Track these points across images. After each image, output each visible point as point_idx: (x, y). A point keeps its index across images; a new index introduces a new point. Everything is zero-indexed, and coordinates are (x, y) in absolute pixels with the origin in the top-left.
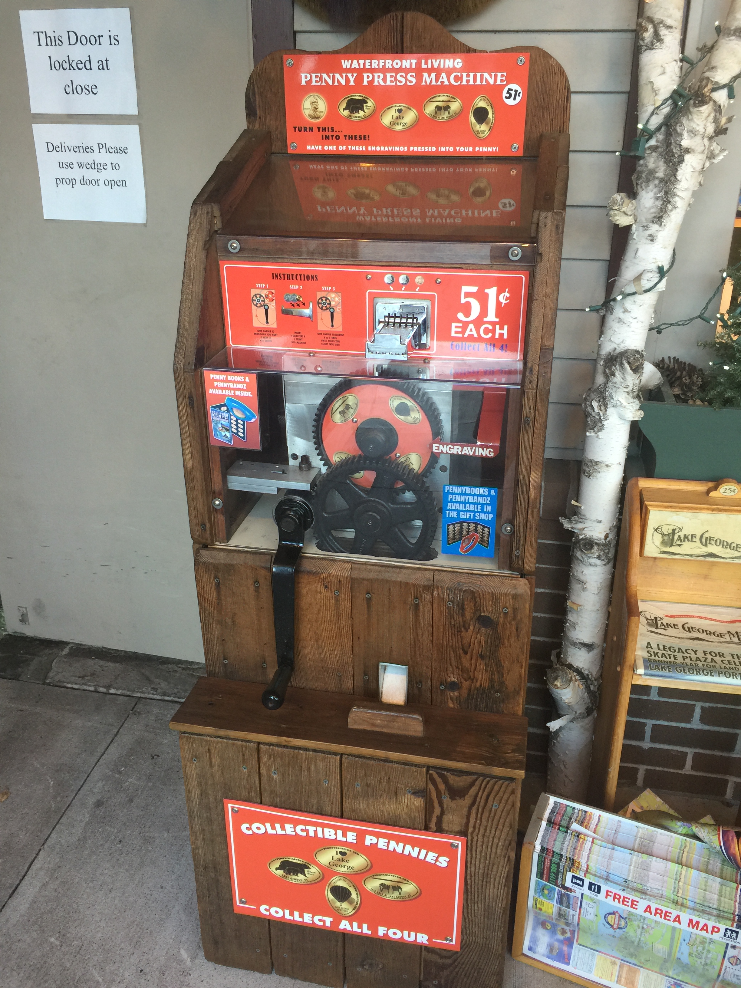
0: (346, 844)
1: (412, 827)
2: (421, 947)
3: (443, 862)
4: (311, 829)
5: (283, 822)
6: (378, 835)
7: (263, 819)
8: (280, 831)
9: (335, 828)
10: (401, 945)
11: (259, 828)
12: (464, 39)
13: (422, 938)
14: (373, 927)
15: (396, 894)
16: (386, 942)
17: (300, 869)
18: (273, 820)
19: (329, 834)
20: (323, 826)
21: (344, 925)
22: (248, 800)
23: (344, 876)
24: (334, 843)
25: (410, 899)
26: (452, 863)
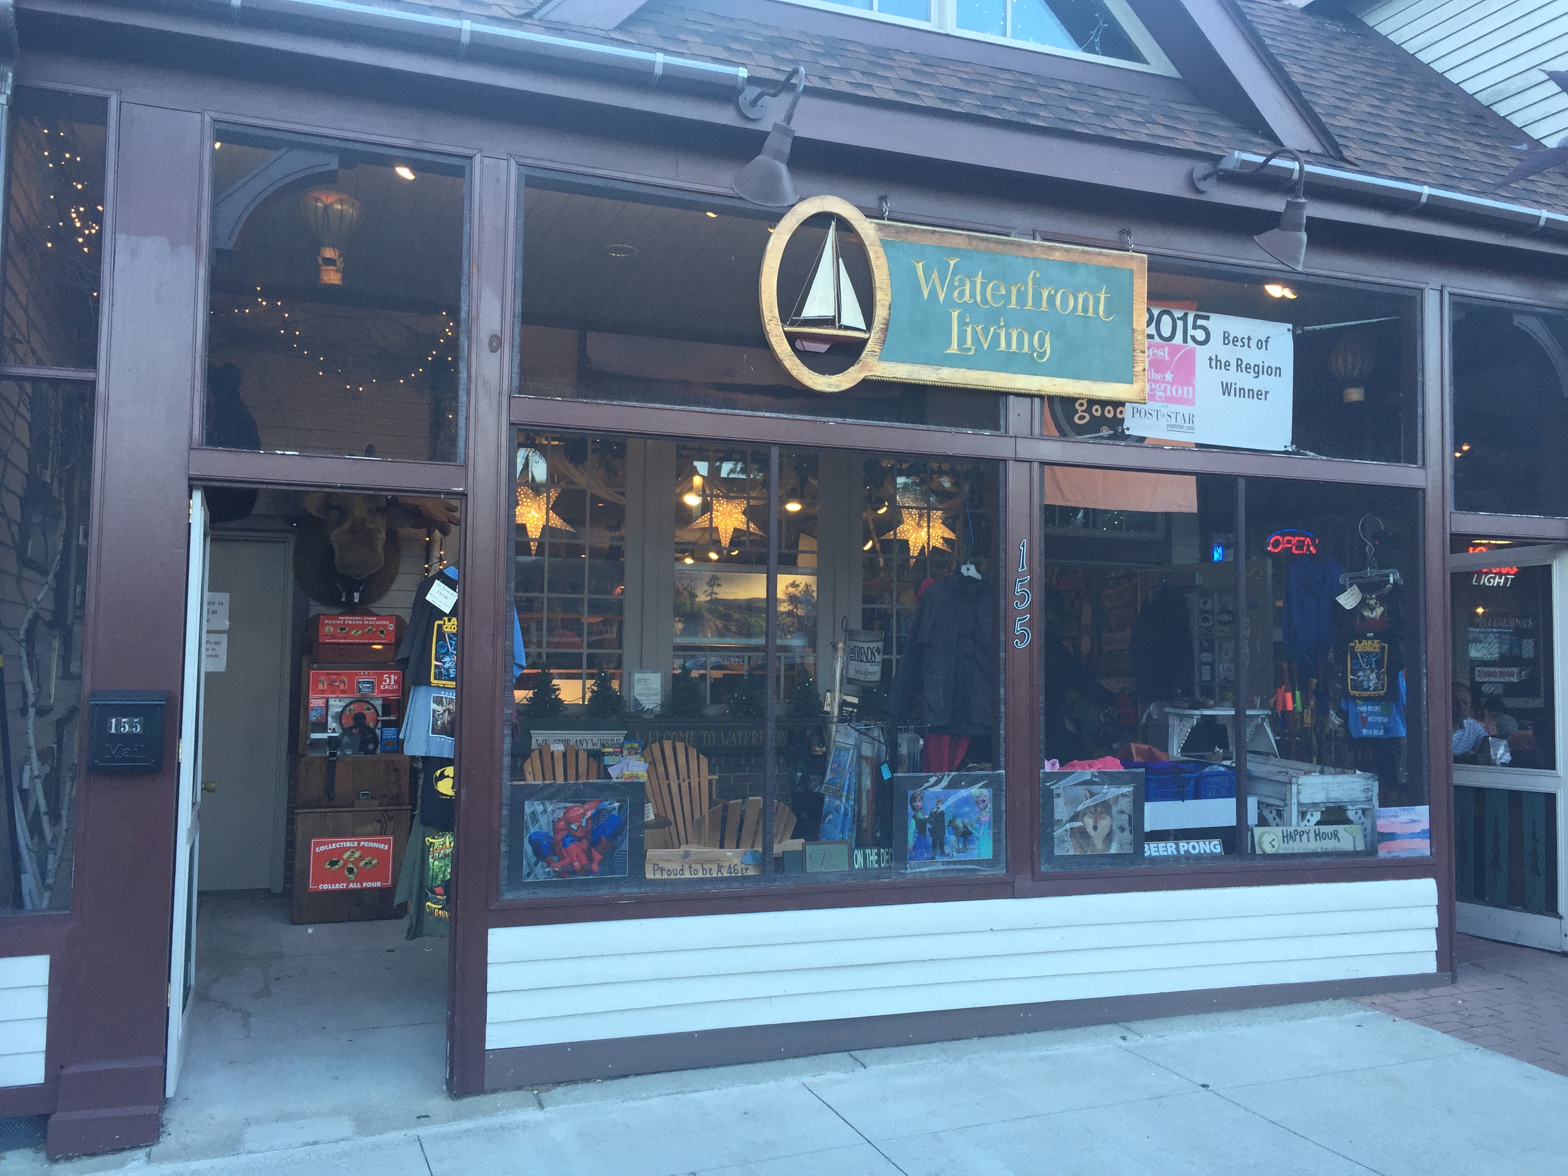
0: (352, 847)
1: (376, 835)
2: (379, 888)
3: (386, 847)
4: (342, 844)
5: (332, 843)
6: (365, 841)
7: (324, 844)
8: (330, 848)
9: (350, 841)
10: (371, 888)
11: (323, 848)
12: (373, 610)
13: (379, 884)
14: (361, 884)
15: (370, 866)
16: (366, 888)
17: (336, 863)
18: (327, 843)
19: (348, 844)
20: (346, 841)
21: (351, 885)
22: (320, 837)
23: (352, 862)
24: (350, 848)
25: (375, 866)
26: (389, 847)
